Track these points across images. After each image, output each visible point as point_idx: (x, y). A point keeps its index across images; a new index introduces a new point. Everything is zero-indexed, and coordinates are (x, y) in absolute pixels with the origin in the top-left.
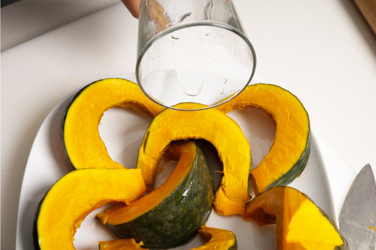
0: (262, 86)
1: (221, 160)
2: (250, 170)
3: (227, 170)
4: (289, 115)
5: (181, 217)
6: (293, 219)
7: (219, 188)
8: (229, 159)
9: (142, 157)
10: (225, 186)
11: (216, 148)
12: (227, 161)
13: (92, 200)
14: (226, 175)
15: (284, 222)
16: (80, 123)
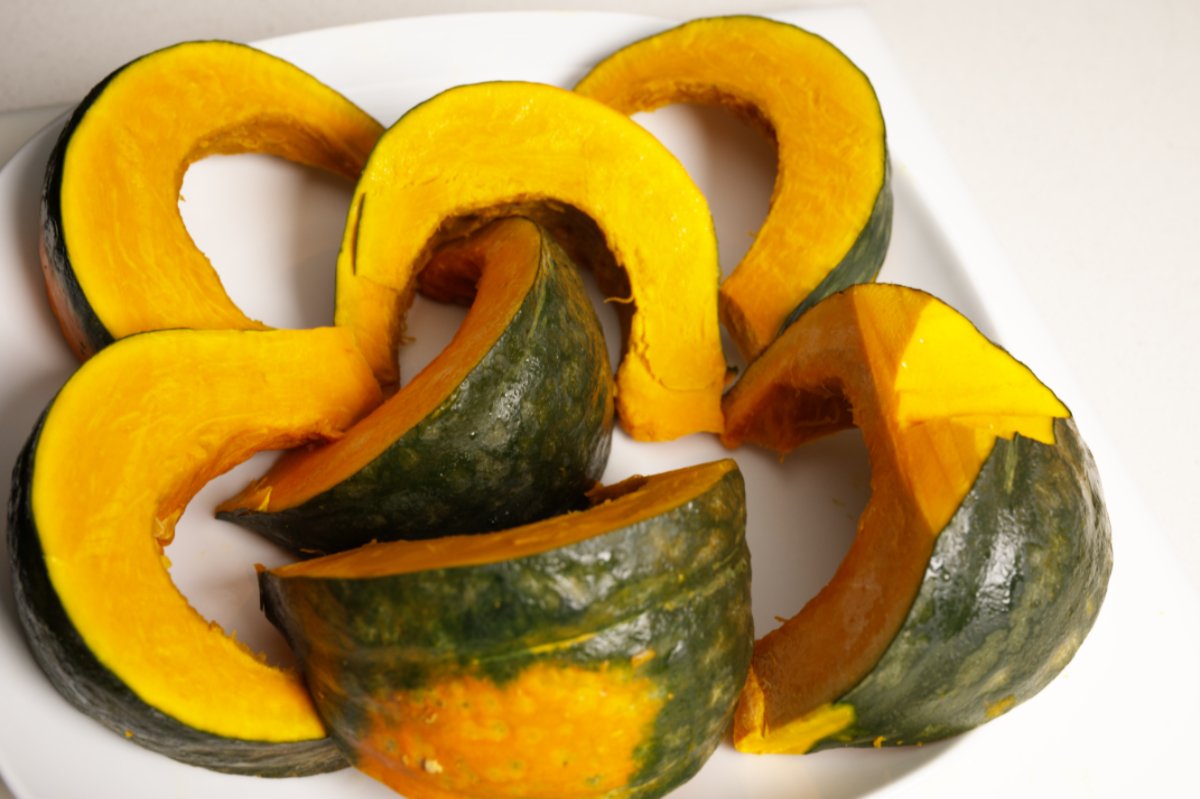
0: (706, 27)
1: (619, 264)
2: (720, 282)
3: (643, 290)
4: (810, 94)
5: (533, 436)
6: (904, 364)
7: (627, 356)
8: (646, 252)
9: (349, 284)
10: (647, 347)
11: (598, 221)
12: (641, 261)
13: (207, 430)
14: (645, 309)
15: (876, 381)
16: (114, 195)
